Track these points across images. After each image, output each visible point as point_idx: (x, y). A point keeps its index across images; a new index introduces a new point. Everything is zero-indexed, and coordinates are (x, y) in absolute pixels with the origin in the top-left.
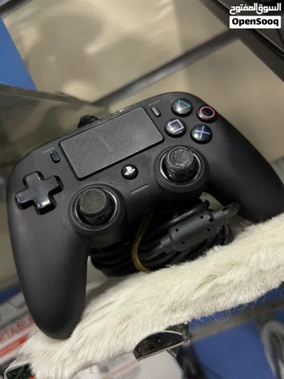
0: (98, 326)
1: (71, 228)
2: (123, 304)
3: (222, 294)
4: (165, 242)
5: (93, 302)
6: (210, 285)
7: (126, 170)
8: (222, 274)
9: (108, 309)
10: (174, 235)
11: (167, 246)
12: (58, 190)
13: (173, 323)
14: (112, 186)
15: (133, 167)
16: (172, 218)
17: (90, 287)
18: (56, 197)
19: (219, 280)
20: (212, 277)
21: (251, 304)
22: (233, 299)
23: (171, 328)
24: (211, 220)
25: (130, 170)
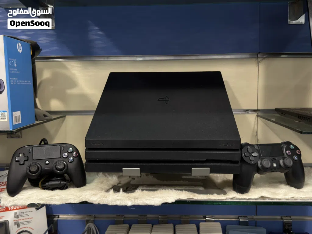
0: (22, 197)
1: (25, 172)
2: (30, 194)
3: (52, 201)
4: (47, 184)
5: (23, 191)
6: (50, 198)
7: (46, 162)
8: (54, 196)
9: (26, 194)
10: (50, 183)
11: (47, 185)
12: (27, 160)
13: (39, 203)
14: (41, 165)
15: (49, 162)
16: (53, 178)
17: (24, 186)
18: (25, 162)
19: (53, 197)
20: (52, 196)
21: (58, 205)
22: (54, 202)
23: (38, 204)
24: (60, 183)
25: (47, 162)
